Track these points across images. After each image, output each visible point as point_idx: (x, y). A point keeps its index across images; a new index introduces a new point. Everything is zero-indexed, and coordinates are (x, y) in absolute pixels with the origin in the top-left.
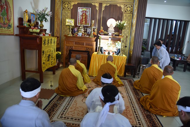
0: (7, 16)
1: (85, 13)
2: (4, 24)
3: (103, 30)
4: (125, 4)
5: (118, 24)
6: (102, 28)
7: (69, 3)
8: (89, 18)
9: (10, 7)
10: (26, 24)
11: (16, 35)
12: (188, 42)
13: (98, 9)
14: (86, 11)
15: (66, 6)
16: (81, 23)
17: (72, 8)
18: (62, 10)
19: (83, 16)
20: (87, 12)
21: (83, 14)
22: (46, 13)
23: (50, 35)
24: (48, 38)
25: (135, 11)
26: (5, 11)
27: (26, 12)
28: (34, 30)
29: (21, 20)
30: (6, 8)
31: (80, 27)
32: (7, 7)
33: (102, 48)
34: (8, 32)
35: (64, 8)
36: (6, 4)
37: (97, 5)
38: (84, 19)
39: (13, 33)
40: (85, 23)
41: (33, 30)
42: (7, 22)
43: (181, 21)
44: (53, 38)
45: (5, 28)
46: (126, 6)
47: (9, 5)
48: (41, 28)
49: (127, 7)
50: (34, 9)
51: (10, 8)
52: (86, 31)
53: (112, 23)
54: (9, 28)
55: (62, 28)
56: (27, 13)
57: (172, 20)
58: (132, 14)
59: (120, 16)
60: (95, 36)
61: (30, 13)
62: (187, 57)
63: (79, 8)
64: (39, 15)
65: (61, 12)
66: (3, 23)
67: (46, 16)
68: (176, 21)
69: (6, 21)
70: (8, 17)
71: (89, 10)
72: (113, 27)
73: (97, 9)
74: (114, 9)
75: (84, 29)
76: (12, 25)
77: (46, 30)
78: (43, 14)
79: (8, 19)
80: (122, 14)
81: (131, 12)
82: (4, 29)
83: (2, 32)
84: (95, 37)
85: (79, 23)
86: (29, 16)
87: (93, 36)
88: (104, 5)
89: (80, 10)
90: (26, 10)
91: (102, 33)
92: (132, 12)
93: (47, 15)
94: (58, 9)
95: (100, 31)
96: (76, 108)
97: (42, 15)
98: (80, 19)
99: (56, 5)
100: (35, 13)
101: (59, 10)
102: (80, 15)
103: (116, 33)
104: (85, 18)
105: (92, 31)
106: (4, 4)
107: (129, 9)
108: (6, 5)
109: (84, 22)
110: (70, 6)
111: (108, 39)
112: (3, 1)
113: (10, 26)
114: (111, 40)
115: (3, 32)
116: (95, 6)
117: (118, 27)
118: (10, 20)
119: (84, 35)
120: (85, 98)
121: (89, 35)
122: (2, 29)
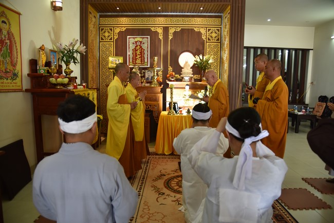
0: (11, 58)
1: (140, 46)
2: (6, 72)
3: (173, 72)
4: (206, 27)
5: (199, 60)
6: (170, 69)
7: (111, 30)
8: (147, 54)
9: (15, 41)
10: (42, 70)
11: (27, 91)
12: (312, 83)
13: (163, 38)
14: (141, 42)
15: (107, 34)
16: (134, 62)
17: (116, 37)
18: (100, 42)
19: (137, 51)
20: (144, 43)
21: (137, 46)
22: (75, 48)
23: (84, 86)
24: (83, 93)
25: (225, 38)
26: (7, 49)
27: (42, 48)
28: (58, 79)
29: (33, 63)
30: (9, 44)
31: (134, 70)
32: (11, 42)
33: (176, 105)
34: (13, 86)
35: (102, 39)
36: (8, 37)
37: (160, 31)
38: (138, 56)
39: (20, 88)
40: (141, 61)
41: (56, 79)
42: (11, 68)
43: (296, 50)
44: (91, 92)
45: (7, 79)
46: (209, 30)
47: (14, 38)
48: (67, 75)
49: (211, 33)
50: (53, 43)
51: (16, 43)
52: (144, 76)
53: (187, 60)
54: (15, 80)
55: (101, 72)
56: (43, 50)
57: (283, 50)
58: (220, 42)
59: (201, 48)
60: (160, 84)
61: (48, 51)
62: (314, 109)
63: (128, 37)
64: (63, 52)
65: (98, 44)
66: (4, 71)
67: (75, 55)
68: (289, 50)
71: (146, 39)
72: (189, 66)
73: (161, 37)
74: (190, 35)
75: (141, 73)
76: (20, 74)
77: (76, 78)
78: (70, 50)
79: (12, 62)
80: (203, 43)
81: (218, 40)
82: (5, 81)
83: (2, 86)
84: (161, 86)
85: (131, 63)
86: (46, 55)
87: (156, 85)
88: (172, 31)
89: (131, 41)
90: (43, 45)
91: (173, 78)
92: (220, 40)
93: (77, 51)
94: (93, 40)
95: (168, 75)
96: (150, 216)
97: (68, 53)
98: (131, 56)
99: (89, 34)
100: (56, 50)
101: (95, 42)
102: (131, 49)
103: (196, 77)
104: (141, 55)
105: (154, 75)
106: (5, 37)
107: (214, 35)
108: (9, 39)
109: (138, 61)
110: (114, 35)
111: (185, 88)
112: (3, 33)
113: (15, 75)
114: (190, 88)
115: (4, 86)
116: (156, 33)
117: (198, 67)
118: (16, 65)
119: (142, 83)
120: (160, 195)
121: (151, 83)
122: (2, 80)
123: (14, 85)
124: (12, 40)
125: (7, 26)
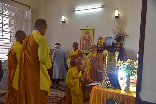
0: (89, 44)
9: (91, 38)
42: (89, 47)
51: (91, 39)
69: (88, 46)
106: (87, 38)
113: (90, 49)
115: (85, 52)
118: (91, 45)
122: (85, 50)
124: (90, 38)
125: (88, 35)
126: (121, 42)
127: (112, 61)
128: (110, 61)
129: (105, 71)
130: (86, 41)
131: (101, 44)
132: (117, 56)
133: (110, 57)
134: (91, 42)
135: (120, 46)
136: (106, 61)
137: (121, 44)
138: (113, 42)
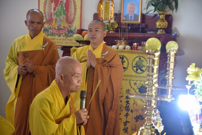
0: (67, 16)
2: (59, 29)
26: (62, 7)
30: (65, 2)
34: (66, 42)
42: (66, 25)
45: (60, 36)
54: (70, 36)
66: (57, 28)
69: (64, 24)
70: (69, 16)
82: (57, 37)
113: (71, 32)
115: (56, 42)
122: (53, 37)
123: (68, 41)
126: (169, 12)
127: (144, 69)
128: (137, 70)
129: (152, 96)
130: (56, 5)
131: (106, 19)
132: (172, 53)
133: (137, 59)
134: (75, 9)
135: (165, 24)
136: (153, 69)
137: (169, 19)
138: (144, 12)
